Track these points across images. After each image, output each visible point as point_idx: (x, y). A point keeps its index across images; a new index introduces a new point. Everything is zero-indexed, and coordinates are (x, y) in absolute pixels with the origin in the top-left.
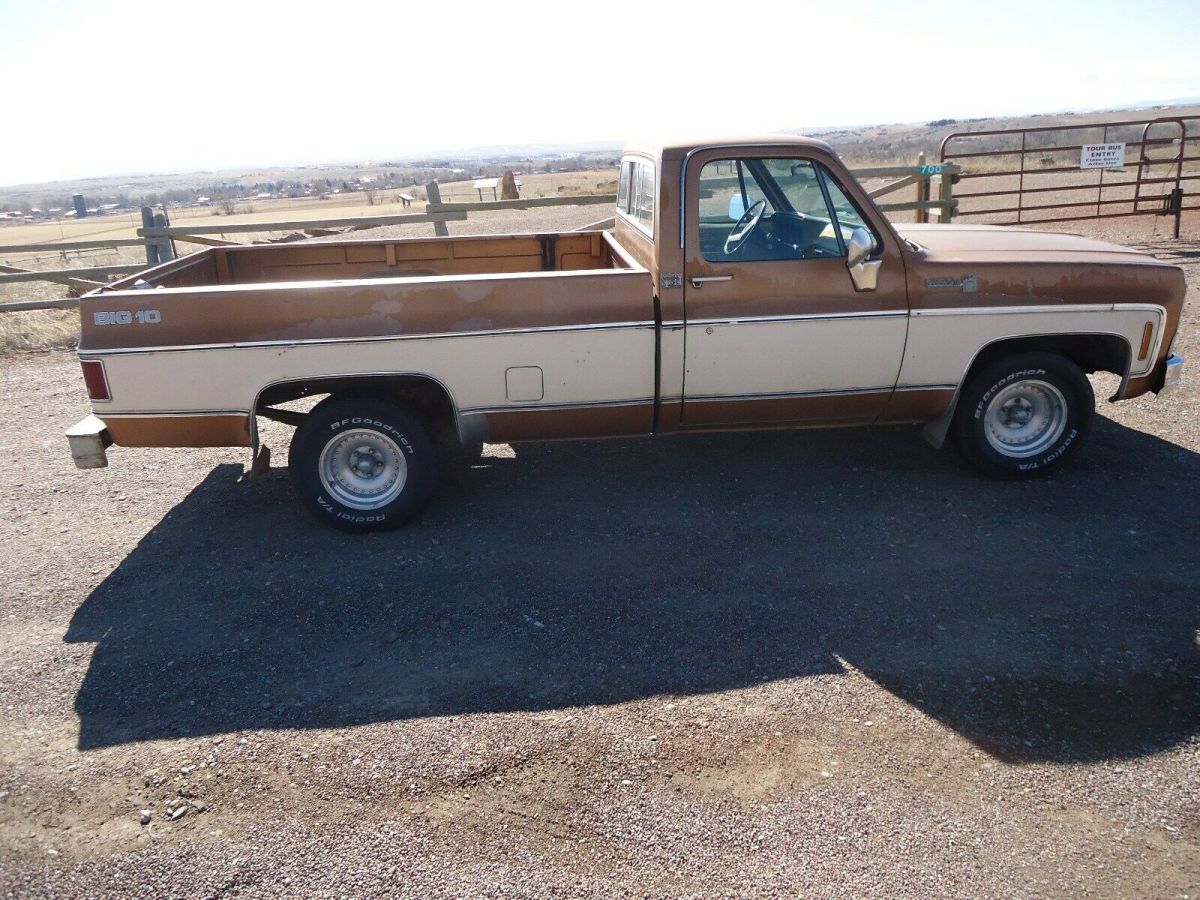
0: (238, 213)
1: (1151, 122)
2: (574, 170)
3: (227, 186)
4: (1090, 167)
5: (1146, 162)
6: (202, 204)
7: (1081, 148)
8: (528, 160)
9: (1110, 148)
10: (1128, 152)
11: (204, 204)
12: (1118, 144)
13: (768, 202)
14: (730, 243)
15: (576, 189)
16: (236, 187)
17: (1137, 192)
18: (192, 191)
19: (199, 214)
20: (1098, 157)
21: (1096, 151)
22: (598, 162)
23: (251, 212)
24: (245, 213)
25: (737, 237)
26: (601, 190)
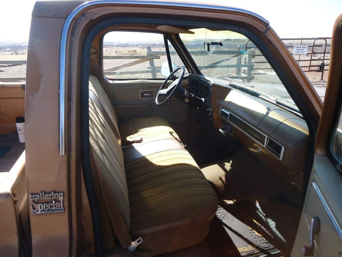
0: (19, 54)
1: (316, 39)
2: (125, 47)
3: (17, 46)
4: (296, 54)
5: (314, 53)
6: (8, 51)
7: (293, 47)
8: (112, 43)
9: (303, 47)
10: (308, 49)
11: (9, 51)
12: (305, 46)
13: (186, 69)
14: (160, 95)
15: (121, 52)
16: (20, 46)
17: (310, 64)
18: (5, 46)
19: (6, 54)
20: (299, 51)
21: (298, 48)
22: (133, 45)
23: (24, 54)
24: (22, 54)
25: (164, 91)
26: (129, 53)
